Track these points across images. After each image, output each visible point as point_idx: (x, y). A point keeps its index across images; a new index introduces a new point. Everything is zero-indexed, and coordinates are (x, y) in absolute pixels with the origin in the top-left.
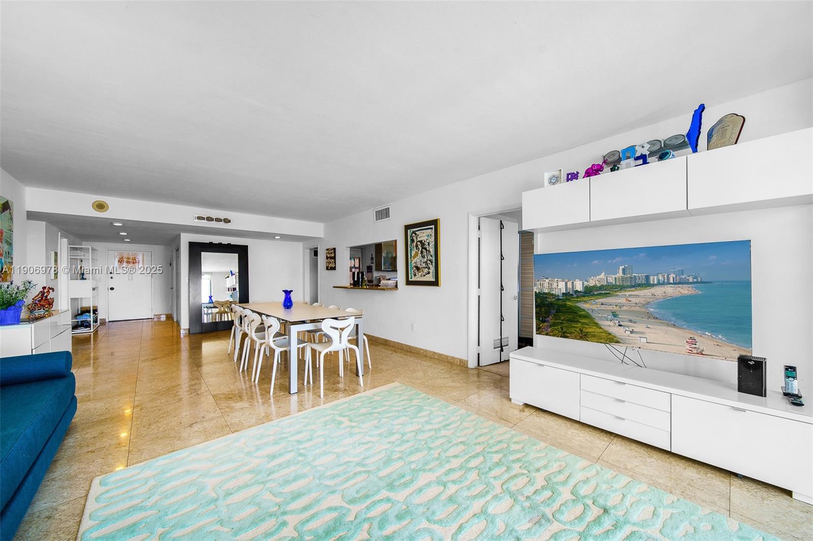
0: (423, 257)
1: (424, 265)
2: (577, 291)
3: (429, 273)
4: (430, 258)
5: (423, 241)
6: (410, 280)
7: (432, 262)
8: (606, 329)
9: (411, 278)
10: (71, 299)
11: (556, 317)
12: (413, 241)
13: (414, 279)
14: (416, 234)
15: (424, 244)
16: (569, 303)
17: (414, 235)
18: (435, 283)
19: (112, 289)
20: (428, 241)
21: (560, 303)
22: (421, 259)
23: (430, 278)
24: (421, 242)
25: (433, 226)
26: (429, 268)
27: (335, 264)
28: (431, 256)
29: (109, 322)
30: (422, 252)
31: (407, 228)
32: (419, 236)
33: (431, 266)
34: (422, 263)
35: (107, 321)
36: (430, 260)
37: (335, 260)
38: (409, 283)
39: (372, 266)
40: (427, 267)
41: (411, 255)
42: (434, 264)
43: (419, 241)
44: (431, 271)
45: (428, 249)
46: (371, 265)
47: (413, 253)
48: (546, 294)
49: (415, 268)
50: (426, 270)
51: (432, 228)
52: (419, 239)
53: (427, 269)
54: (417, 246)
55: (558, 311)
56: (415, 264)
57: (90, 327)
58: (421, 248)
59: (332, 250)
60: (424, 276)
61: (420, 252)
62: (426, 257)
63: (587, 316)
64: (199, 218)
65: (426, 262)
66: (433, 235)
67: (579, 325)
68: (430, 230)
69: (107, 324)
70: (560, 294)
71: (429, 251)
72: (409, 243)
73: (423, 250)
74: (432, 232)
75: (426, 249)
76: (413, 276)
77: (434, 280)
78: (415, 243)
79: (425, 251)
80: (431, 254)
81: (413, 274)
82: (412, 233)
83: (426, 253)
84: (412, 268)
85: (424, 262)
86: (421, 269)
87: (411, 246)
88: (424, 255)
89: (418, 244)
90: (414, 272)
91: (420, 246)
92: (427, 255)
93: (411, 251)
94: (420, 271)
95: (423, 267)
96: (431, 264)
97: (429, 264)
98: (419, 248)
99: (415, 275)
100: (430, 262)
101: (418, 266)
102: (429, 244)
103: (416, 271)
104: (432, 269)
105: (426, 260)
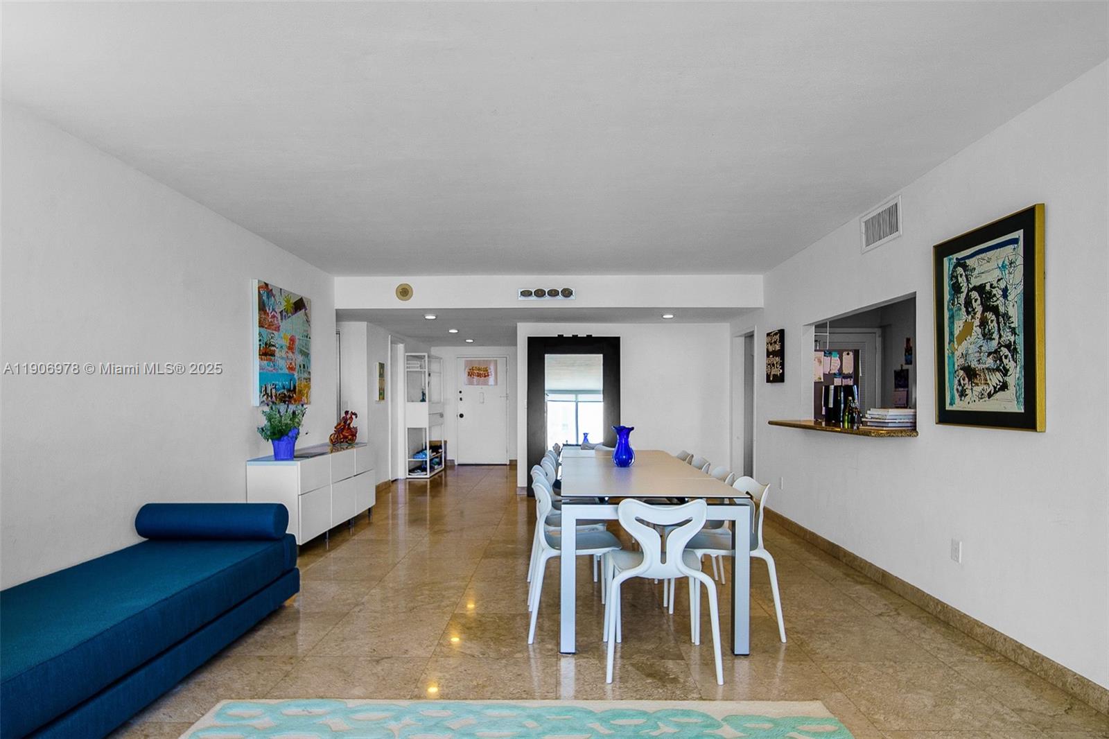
0: (987, 336)
1: (990, 362)
3: (1004, 387)
4: (1008, 337)
5: (988, 288)
6: (948, 407)
7: (1014, 351)
9: (951, 404)
10: (408, 429)
12: (956, 288)
13: (959, 405)
14: (965, 267)
15: (990, 296)
17: (960, 270)
18: (1026, 420)
19: (461, 416)
22: (981, 342)
23: (1010, 402)
24: (980, 289)
25: (1019, 234)
26: (1005, 372)
27: (783, 368)
28: (1013, 331)
29: (459, 465)
30: (983, 323)
31: (942, 251)
32: (976, 272)
33: (1013, 364)
34: (984, 356)
35: (456, 463)
36: (1008, 346)
37: (783, 358)
38: (946, 417)
39: (907, 370)
40: (998, 370)
41: (951, 334)
42: (1021, 356)
43: (975, 288)
44: (1011, 380)
45: (1002, 309)
46: (905, 367)
47: (958, 326)
49: (962, 373)
50: (996, 378)
51: (1015, 241)
52: (975, 282)
53: (998, 375)
54: (968, 303)
56: (962, 361)
57: (426, 471)
58: (979, 309)
59: (776, 334)
60: (990, 395)
61: (977, 322)
62: (996, 336)
64: (526, 294)
65: (996, 352)
66: (1021, 260)
68: (1012, 246)
69: (456, 467)
71: (1006, 316)
72: (947, 297)
73: (989, 315)
74: (1015, 254)
75: (995, 310)
76: (957, 395)
77: (1023, 411)
78: (963, 296)
79: (994, 317)
80: (1013, 325)
81: (957, 390)
82: (955, 267)
83: (995, 323)
84: (956, 372)
85: (990, 354)
86: (980, 376)
87: (951, 307)
88: (989, 331)
89: (973, 297)
90: (960, 385)
91: (979, 302)
92: (999, 330)
93: (953, 323)
94: (976, 381)
95: (988, 369)
96: (1013, 356)
97: (1006, 357)
98: (974, 310)
99: (963, 394)
100: (1007, 352)
101: (973, 366)
102: (1005, 293)
103: (967, 380)
104: (1016, 374)
105: (994, 345)
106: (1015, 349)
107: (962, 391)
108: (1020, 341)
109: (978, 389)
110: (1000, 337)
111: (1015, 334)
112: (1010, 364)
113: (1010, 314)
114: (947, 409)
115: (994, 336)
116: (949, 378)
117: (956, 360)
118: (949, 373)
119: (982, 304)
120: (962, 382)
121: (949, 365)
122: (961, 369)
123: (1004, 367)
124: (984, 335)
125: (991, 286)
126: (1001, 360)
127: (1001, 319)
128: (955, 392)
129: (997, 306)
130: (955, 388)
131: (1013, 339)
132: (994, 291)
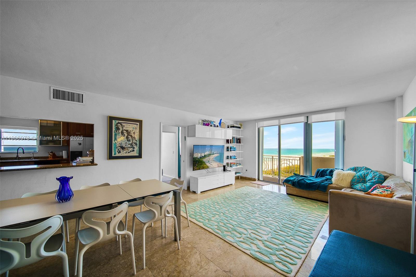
1: (129, 146)
2: (203, 156)
3: (133, 151)
4: (134, 141)
5: (129, 131)
6: (113, 155)
7: (136, 144)
8: (207, 165)
9: (114, 155)
11: (198, 164)
12: (118, 129)
13: (118, 155)
14: (121, 125)
15: (130, 133)
16: (201, 160)
17: (119, 125)
18: (140, 156)
20: (133, 131)
21: (199, 160)
22: (126, 141)
23: (135, 153)
24: (127, 131)
26: (134, 148)
28: (136, 141)
30: (127, 138)
31: (111, 118)
32: (125, 127)
33: (136, 147)
34: (128, 145)
36: (135, 143)
38: (111, 157)
40: (132, 147)
41: (115, 138)
42: (138, 145)
43: (125, 130)
44: (135, 150)
45: (133, 136)
48: (196, 158)
49: (119, 148)
50: (131, 149)
51: (137, 124)
52: (124, 129)
54: (122, 133)
55: (198, 162)
56: (120, 145)
58: (126, 135)
60: (129, 152)
61: (125, 137)
62: (131, 141)
63: (204, 163)
65: (131, 144)
66: (138, 128)
67: (202, 165)
68: (136, 125)
70: (199, 157)
71: (134, 138)
72: (114, 129)
73: (129, 136)
75: (131, 136)
76: (117, 153)
77: (138, 155)
78: (120, 131)
79: (131, 137)
80: (136, 139)
81: (117, 151)
82: (117, 123)
83: (131, 138)
84: (117, 147)
85: (129, 144)
86: (126, 148)
87: (115, 132)
88: (129, 140)
89: (124, 132)
92: (132, 140)
93: (116, 136)
94: (124, 149)
95: (129, 147)
96: (136, 145)
97: (134, 145)
98: (124, 134)
99: (119, 152)
100: (134, 144)
101: (123, 146)
102: (134, 133)
103: (121, 149)
104: (137, 148)
105: (131, 142)
108: (138, 143)
109: (125, 151)
110: (133, 141)
111: (137, 141)
113: (135, 137)
114: (113, 156)
116: (114, 149)
117: (117, 144)
118: (114, 147)
119: (127, 134)
120: (119, 150)
121: (114, 145)
122: (119, 147)
123: (134, 147)
124: (128, 140)
125: (130, 131)
126: (133, 146)
127: (133, 138)
128: (116, 152)
129: (132, 135)
130: (116, 151)
131: (136, 142)
132: (131, 132)
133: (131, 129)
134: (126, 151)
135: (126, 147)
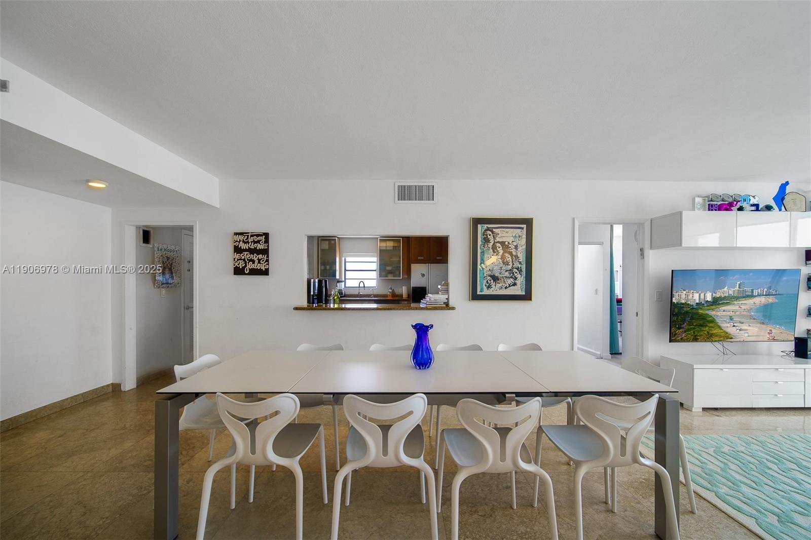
0: (506, 263)
3: (515, 284)
4: (517, 265)
5: (507, 243)
6: (479, 293)
7: (520, 270)
8: (725, 329)
9: (481, 291)
12: (486, 240)
14: (493, 232)
15: (508, 247)
17: (489, 232)
18: (528, 296)
20: (515, 244)
22: (502, 265)
23: (518, 290)
24: (503, 243)
25: (524, 226)
26: (516, 279)
28: (520, 263)
30: (503, 257)
31: (477, 222)
32: (500, 236)
33: (519, 276)
34: (504, 272)
36: (517, 269)
38: (475, 296)
40: (511, 277)
41: (482, 260)
42: (524, 273)
43: (498, 242)
44: (518, 282)
45: (514, 253)
47: (487, 257)
49: (489, 278)
50: (511, 281)
51: (522, 228)
52: (498, 239)
53: (512, 279)
54: (494, 248)
56: (490, 273)
58: (501, 252)
60: (506, 288)
61: (499, 257)
62: (511, 263)
65: (510, 270)
66: (524, 236)
68: (520, 230)
72: (479, 243)
73: (507, 255)
74: (523, 233)
75: (511, 254)
76: (485, 288)
77: (524, 294)
78: (491, 245)
79: (509, 256)
80: (520, 261)
81: (486, 285)
82: (486, 230)
83: (510, 259)
84: (485, 277)
85: (507, 271)
86: (501, 279)
87: (482, 247)
88: (507, 261)
89: (497, 246)
90: (488, 283)
91: (501, 248)
92: (513, 261)
93: (484, 255)
94: (498, 282)
95: (506, 277)
96: (520, 273)
97: (516, 273)
98: (498, 251)
99: (489, 287)
100: (516, 271)
101: (496, 275)
102: (516, 247)
103: (492, 281)
104: (521, 280)
105: (510, 267)
106: (521, 270)
107: (488, 286)
109: (498, 285)
110: (513, 264)
112: (518, 276)
113: (519, 256)
115: (510, 264)
117: (485, 271)
118: (480, 277)
119: (503, 249)
121: (480, 274)
122: (489, 276)
123: (515, 277)
124: (504, 263)
125: (508, 243)
126: (513, 273)
127: (514, 257)
128: (484, 286)
129: (512, 252)
130: (484, 284)
131: (520, 266)
132: (510, 246)
133: (510, 240)
134: (500, 285)
135: (500, 276)
